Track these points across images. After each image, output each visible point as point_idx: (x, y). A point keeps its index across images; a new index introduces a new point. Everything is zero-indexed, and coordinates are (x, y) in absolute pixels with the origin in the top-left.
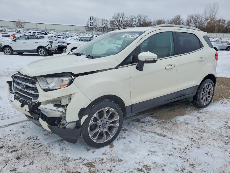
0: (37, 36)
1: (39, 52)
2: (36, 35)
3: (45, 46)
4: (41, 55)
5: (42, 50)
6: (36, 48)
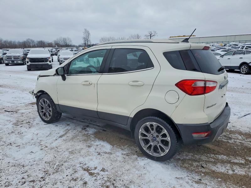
0: (244, 51)
1: (241, 69)
2: (244, 49)
3: (248, 62)
4: (243, 73)
5: (244, 67)
6: (238, 65)
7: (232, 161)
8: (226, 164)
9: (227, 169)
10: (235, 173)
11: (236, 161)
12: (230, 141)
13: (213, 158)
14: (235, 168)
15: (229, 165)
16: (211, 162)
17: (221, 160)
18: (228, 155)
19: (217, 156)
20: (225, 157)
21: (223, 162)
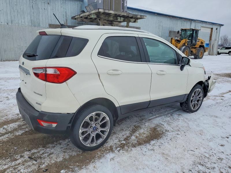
7: (9, 134)
8: (12, 130)
9: (9, 127)
10: (2, 128)
11: (7, 136)
12: (28, 153)
13: (24, 128)
14: (4, 130)
15: (10, 130)
16: (23, 126)
17: (18, 130)
18: (16, 136)
19: (24, 131)
20: (17, 134)
21: (15, 130)
